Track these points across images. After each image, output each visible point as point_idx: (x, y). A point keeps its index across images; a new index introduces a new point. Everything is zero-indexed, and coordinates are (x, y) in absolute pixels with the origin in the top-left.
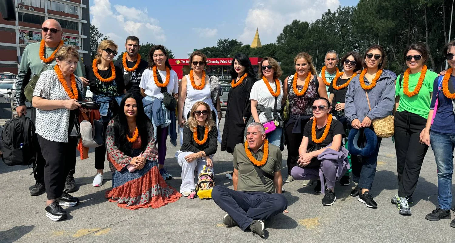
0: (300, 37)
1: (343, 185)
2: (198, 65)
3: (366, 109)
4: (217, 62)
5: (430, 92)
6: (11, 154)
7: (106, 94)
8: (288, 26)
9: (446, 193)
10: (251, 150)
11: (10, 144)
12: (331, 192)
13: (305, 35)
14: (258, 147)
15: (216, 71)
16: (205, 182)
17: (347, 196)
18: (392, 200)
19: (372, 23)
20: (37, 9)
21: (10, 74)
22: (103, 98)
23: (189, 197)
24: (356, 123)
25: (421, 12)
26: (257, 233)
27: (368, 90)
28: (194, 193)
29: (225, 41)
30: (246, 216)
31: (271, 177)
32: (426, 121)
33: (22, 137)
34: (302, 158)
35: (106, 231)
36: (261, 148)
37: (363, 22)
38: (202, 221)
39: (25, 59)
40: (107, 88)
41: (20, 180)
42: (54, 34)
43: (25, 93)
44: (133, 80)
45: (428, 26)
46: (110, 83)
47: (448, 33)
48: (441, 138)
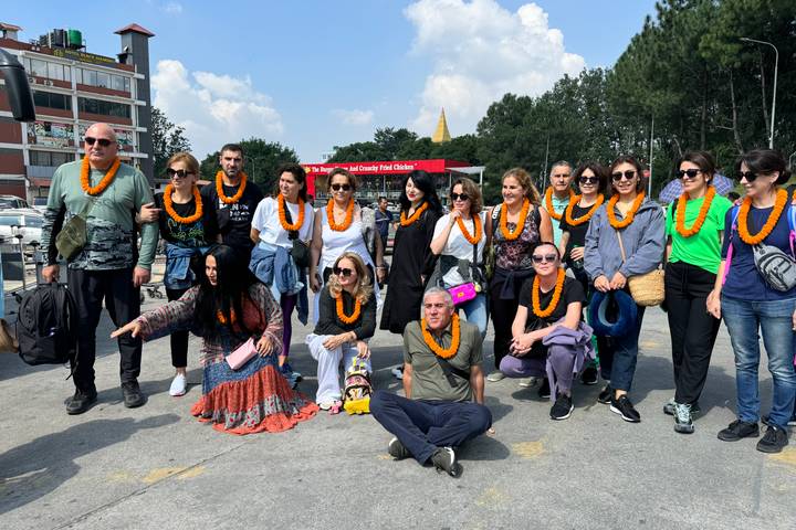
0: (517, 123)
1: (586, 383)
2: (341, 190)
3: (617, 259)
4: (375, 169)
5: (719, 231)
6: (35, 347)
7: (186, 244)
8: (495, 104)
9: (749, 395)
10: (431, 331)
11: (34, 330)
12: (565, 396)
13: (526, 119)
14: (443, 328)
15: (374, 183)
16: (357, 387)
17: (594, 404)
18: (665, 408)
19: (640, 97)
20: (57, 83)
21: (14, 198)
22: (182, 250)
23: (330, 412)
24: (602, 283)
25: (724, 77)
26: (443, 469)
27: (620, 229)
28: (340, 403)
29: (388, 131)
30: (425, 441)
31: (466, 375)
32: (714, 277)
33: (53, 316)
34: (518, 343)
35: (196, 472)
36: (447, 329)
37: (623, 95)
38: (353, 451)
39: (57, 189)
40: (187, 232)
41: (47, 389)
42: (104, 149)
43: (58, 245)
44: (234, 216)
45: (737, 101)
46: (192, 224)
47: (769, 113)
48: (738, 307)
